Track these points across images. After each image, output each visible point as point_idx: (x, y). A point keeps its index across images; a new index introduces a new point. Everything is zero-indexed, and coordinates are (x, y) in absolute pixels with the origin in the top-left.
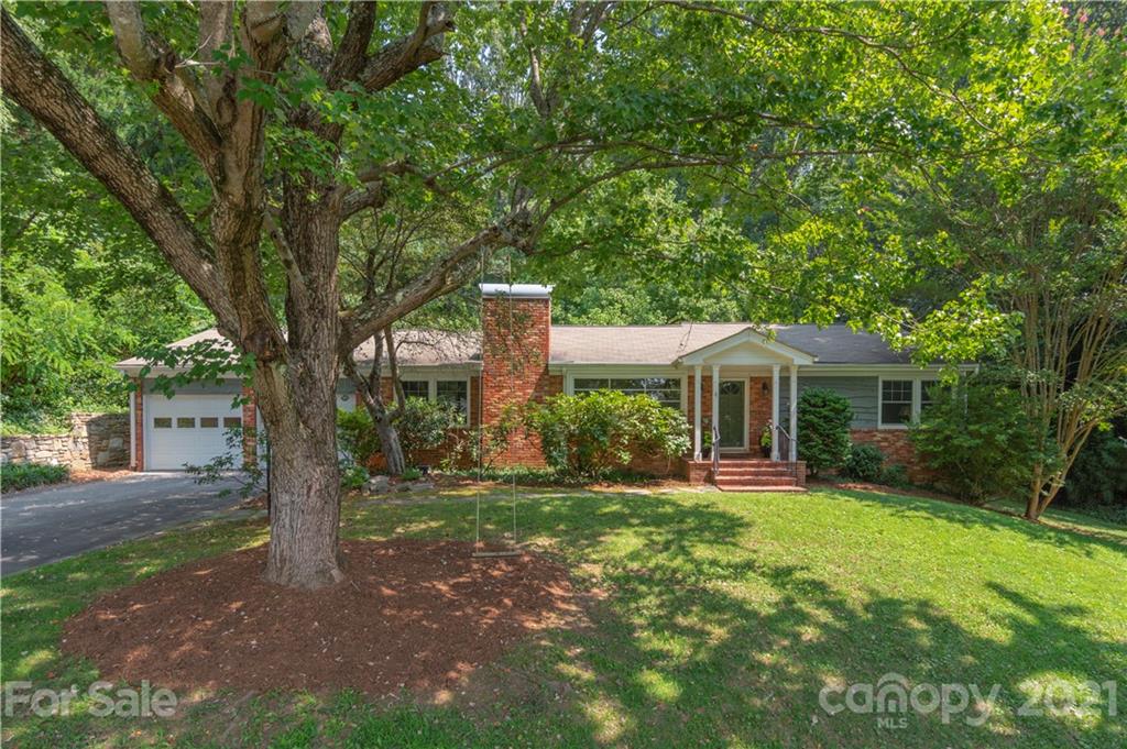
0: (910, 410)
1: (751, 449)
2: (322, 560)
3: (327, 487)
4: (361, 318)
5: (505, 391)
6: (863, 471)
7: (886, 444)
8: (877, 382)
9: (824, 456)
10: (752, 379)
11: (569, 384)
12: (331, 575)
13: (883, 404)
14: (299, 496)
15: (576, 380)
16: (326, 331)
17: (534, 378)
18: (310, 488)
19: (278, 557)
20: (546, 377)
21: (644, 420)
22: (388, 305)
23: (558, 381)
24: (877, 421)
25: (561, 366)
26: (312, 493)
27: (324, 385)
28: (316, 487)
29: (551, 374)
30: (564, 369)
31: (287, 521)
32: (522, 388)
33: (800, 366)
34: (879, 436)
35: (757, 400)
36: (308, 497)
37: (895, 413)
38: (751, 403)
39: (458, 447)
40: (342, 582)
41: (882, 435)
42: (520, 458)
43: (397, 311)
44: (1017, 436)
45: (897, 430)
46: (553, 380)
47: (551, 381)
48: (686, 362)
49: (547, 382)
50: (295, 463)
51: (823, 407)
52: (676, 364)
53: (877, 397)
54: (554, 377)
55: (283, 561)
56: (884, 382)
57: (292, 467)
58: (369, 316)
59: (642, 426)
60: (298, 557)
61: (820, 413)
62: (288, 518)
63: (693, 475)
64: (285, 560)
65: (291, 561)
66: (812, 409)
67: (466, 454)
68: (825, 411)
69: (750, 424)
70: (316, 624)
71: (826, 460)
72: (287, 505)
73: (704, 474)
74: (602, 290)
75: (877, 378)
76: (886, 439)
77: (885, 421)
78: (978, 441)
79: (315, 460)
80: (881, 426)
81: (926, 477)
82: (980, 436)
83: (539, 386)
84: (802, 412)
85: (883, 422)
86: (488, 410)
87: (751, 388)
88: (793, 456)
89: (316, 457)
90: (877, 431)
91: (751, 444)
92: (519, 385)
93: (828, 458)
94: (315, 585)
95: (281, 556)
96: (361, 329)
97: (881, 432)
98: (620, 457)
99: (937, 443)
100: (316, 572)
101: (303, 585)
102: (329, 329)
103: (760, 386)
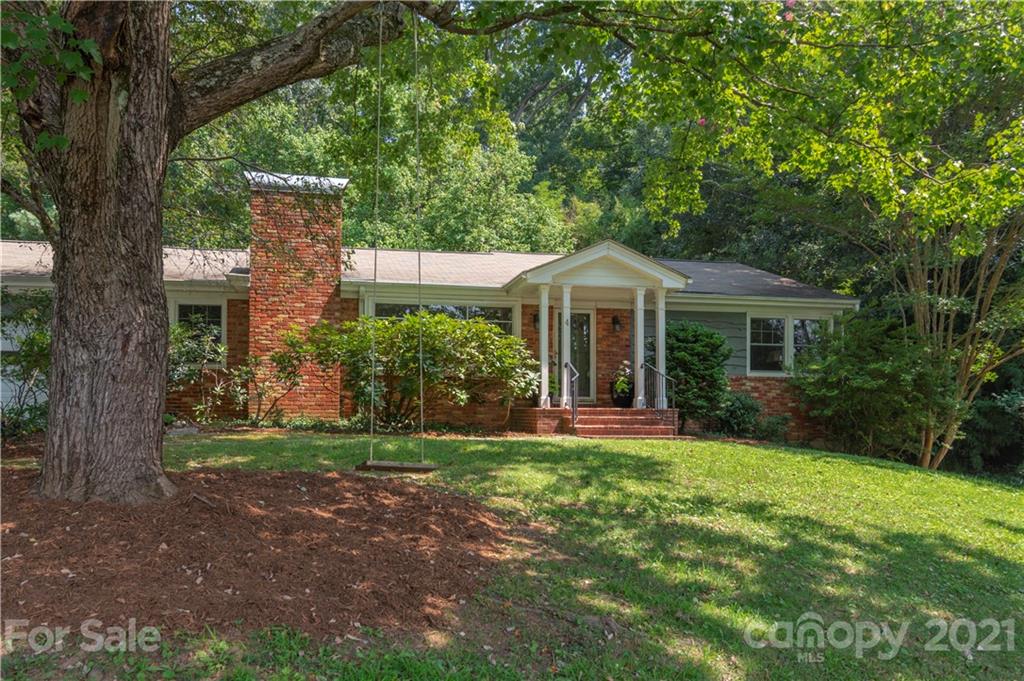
0: (782, 353)
1: (598, 399)
2: (143, 460)
3: (153, 341)
4: (200, 84)
5: (281, 317)
6: (739, 425)
7: (756, 395)
8: (745, 317)
9: (700, 402)
10: (599, 311)
11: (368, 309)
12: (158, 484)
13: (752, 347)
14: (108, 352)
15: (377, 305)
16: (153, 90)
17: (321, 300)
18: (127, 338)
19: (65, 456)
20: (337, 299)
21: (482, 349)
22: (240, 72)
23: (352, 305)
24: (745, 367)
25: (359, 285)
26: (131, 348)
27: (149, 176)
28: (137, 337)
29: (342, 296)
30: (362, 289)
31: (84, 395)
32: (304, 313)
33: (669, 291)
34: (749, 385)
35: (605, 338)
36: (125, 353)
37: (765, 357)
38: (598, 341)
39: (218, 389)
40: (177, 497)
41: (752, 384)
42: (301, 407)
43: (254, 83)
44: (921, 376)
45: (768, 379)
46: (345, 305)
47: (343, 304)
48: (531, 280)
49: (339, 306)
50: (107, 292)
51: (695, 342)
52: (508, 289)
53: (745, 338)
54: (346, 300)
55: (73, 462)
56: (753, 321)
57: (101, 300)
58: (213, 83)
59: (481, 357)
60: (104, 455)
61: (693, 349)
62: (85, 391)
63: (540, 425)
64: (78, 460)
65: (89, 462)
66: (683, 345)
67: (228, 399)
68: (698, 348)
69: (597, 368)
70: (164, 546)
71: (702, 407)
72: (83, 367)
73: (555, 423)
74: (365, 223)
75: (745, 314)
76: (755, 389)
77: (754, 367)
78: (881, 382)
79: (137, 293)
80: (750, 373)
81: (802, 434)
82: (881, 374)
83: (327, 311)
84: (670, 348)
85: (752, 369)
86: (257, 342)
87: (598, 323)
88: (662, 403)
89: (139, 287)
90: (746, 378)
91: (598, 392)
92: (300, 309)
93: (705, 404)
94: (136, 498)
95: (71, 454)
96: (200, 102)
97: (751, 380)
98: (455, 396)
99: (831, 386)
100: (137, 478)
101: (114, 499)
102: (158, 87)
103: (609, 320)
